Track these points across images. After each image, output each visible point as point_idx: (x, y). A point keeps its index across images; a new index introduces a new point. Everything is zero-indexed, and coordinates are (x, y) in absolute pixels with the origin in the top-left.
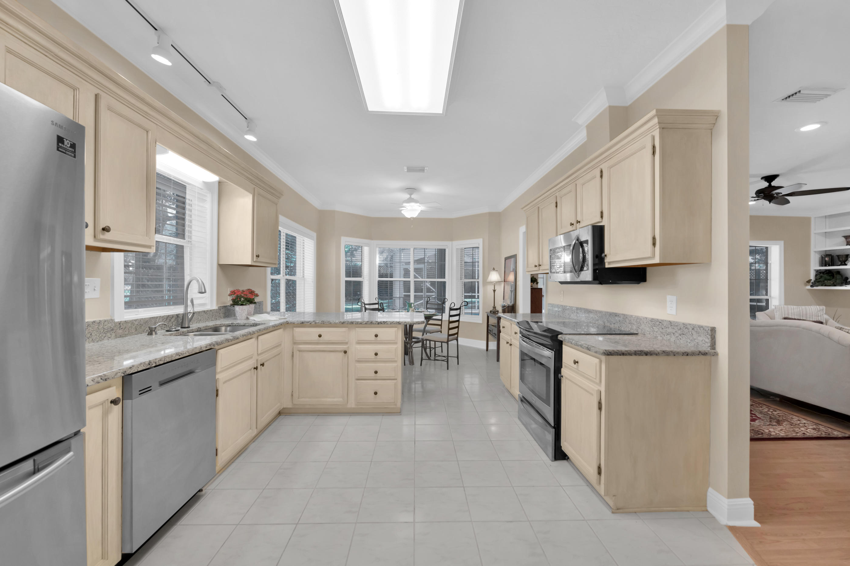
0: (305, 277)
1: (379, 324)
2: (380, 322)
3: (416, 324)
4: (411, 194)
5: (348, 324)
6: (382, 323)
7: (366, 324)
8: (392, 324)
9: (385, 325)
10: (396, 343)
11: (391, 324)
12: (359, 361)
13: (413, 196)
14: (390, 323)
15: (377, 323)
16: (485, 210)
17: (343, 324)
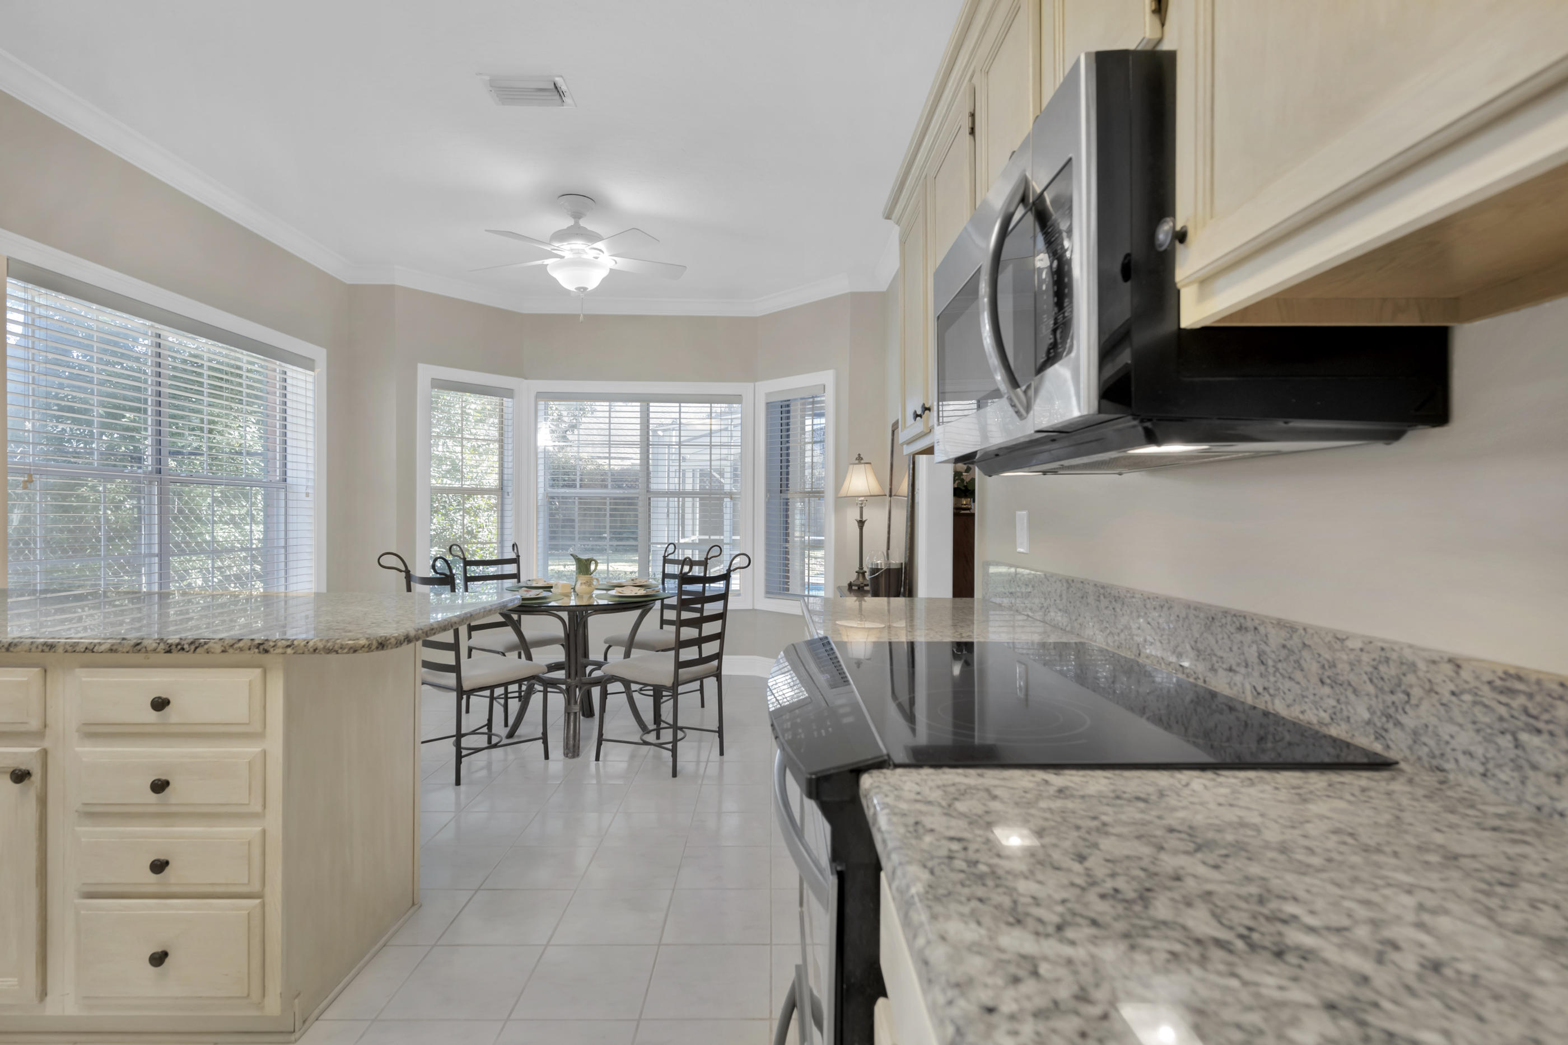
0: (288, 480)
1: (169, 651)
2: (177, 645)
3: (337, 652)
4: (577, 216)
5: (30, 650)
6: (186, 646)
7: (111, 650)
8: (231, 651)
9: (200, 656)
10: (260, 736)
11: (223, 651)
12: (93, 814)
13: (583, 223)
14: (218, 648)
15: (162, 646)
16: (839, 286)
17: (8, 650)
